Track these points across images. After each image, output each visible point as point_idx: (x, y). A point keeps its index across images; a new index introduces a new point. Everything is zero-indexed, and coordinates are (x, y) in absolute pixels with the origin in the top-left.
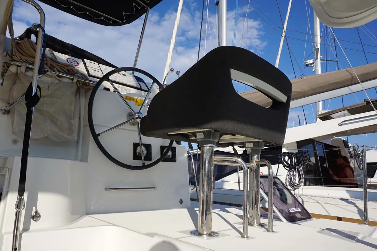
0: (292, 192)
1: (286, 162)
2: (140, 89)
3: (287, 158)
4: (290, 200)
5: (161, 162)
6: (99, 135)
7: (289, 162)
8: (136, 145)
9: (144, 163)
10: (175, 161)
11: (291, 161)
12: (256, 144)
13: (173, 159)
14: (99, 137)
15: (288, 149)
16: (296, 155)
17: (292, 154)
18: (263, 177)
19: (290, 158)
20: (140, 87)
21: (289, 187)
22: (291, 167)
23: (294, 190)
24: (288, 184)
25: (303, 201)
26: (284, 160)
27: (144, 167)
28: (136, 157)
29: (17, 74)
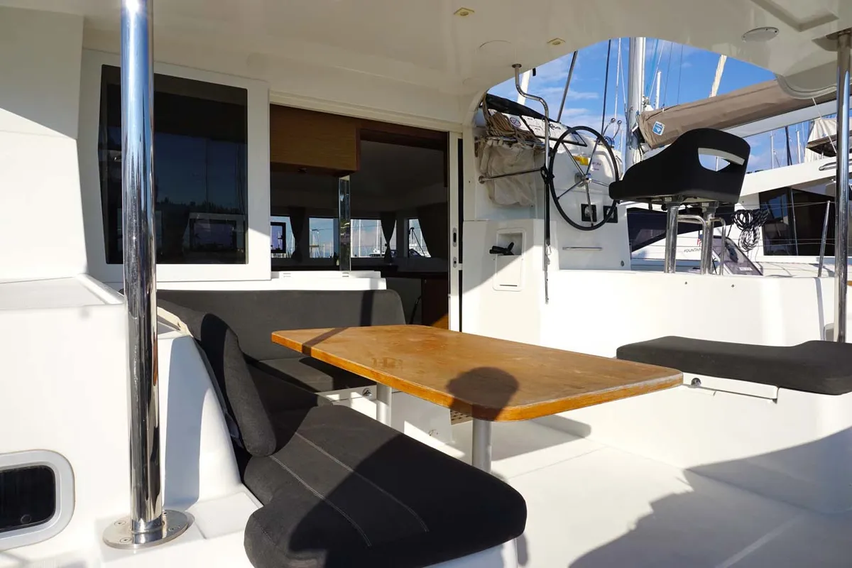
0: (746, 253)
1: (741, 221)
2: (578, 144)
3: (742, 216)
4: (741, 259)
5: (606, 223)
6: (559, 198)
7: (744, 221)
8: (584, 207)
9: (592, 224)
10: (617, 222)
11: (747, 220)
12: (712, 204)
13: (615, 220)
14: (559, 201)
15: (745, 203)
16: (753, 213)
17: (748, 211)
18: (715, 237)
19: (746, 216)
20: (576, 141)
21: (742, 249)
22: (746, 227)
23: (748, 251)
24: (740, 245)
25: (762, 269)
26: (739, 218)
27: (593, 228)
28: (585, 218)
29: (492, 146)
